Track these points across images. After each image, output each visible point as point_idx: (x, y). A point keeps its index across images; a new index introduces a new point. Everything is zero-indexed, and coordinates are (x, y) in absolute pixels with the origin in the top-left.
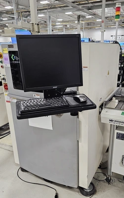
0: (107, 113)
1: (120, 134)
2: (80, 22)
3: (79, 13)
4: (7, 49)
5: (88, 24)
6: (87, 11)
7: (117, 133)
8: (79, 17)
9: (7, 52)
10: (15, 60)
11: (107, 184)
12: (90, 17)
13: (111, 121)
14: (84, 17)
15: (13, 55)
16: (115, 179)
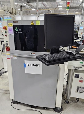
0: (71, 63)
1: (77, 74)
2: (22, 10)
3: (21, 4)
4: (12, 24)
5: (26, 12)
6: (27, 3)
7: (75, 74)
8: (21, 7)
9: (12, 26)
10: (18, 31)
11: (67, 104)
12: (29, 7)
13: (74, 67)
14: (24, 7)
15: (17, 28)
16: (70, 101)
